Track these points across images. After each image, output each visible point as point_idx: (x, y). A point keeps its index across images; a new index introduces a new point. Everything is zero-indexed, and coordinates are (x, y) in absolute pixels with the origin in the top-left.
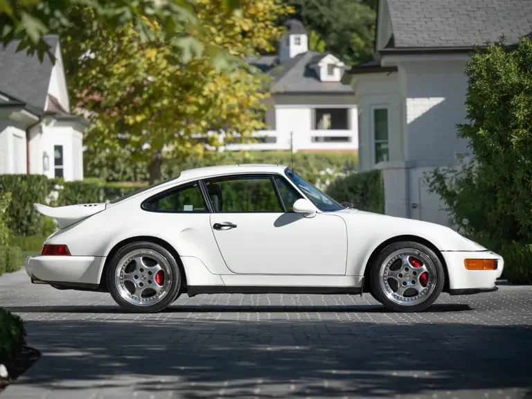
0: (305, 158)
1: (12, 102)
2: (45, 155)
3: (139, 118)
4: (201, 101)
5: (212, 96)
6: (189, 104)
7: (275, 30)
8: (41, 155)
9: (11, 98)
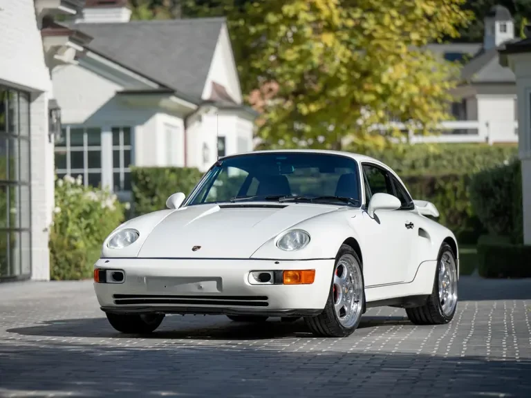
0: (500, 150)
1: (162, 89)
2: (205, 147)
3: (313, 108)
4: (379, 89)
5: (391, 84)
6: (366, 92)
7: (462, 14)
8: (200, 147)
9: (161, 85)
